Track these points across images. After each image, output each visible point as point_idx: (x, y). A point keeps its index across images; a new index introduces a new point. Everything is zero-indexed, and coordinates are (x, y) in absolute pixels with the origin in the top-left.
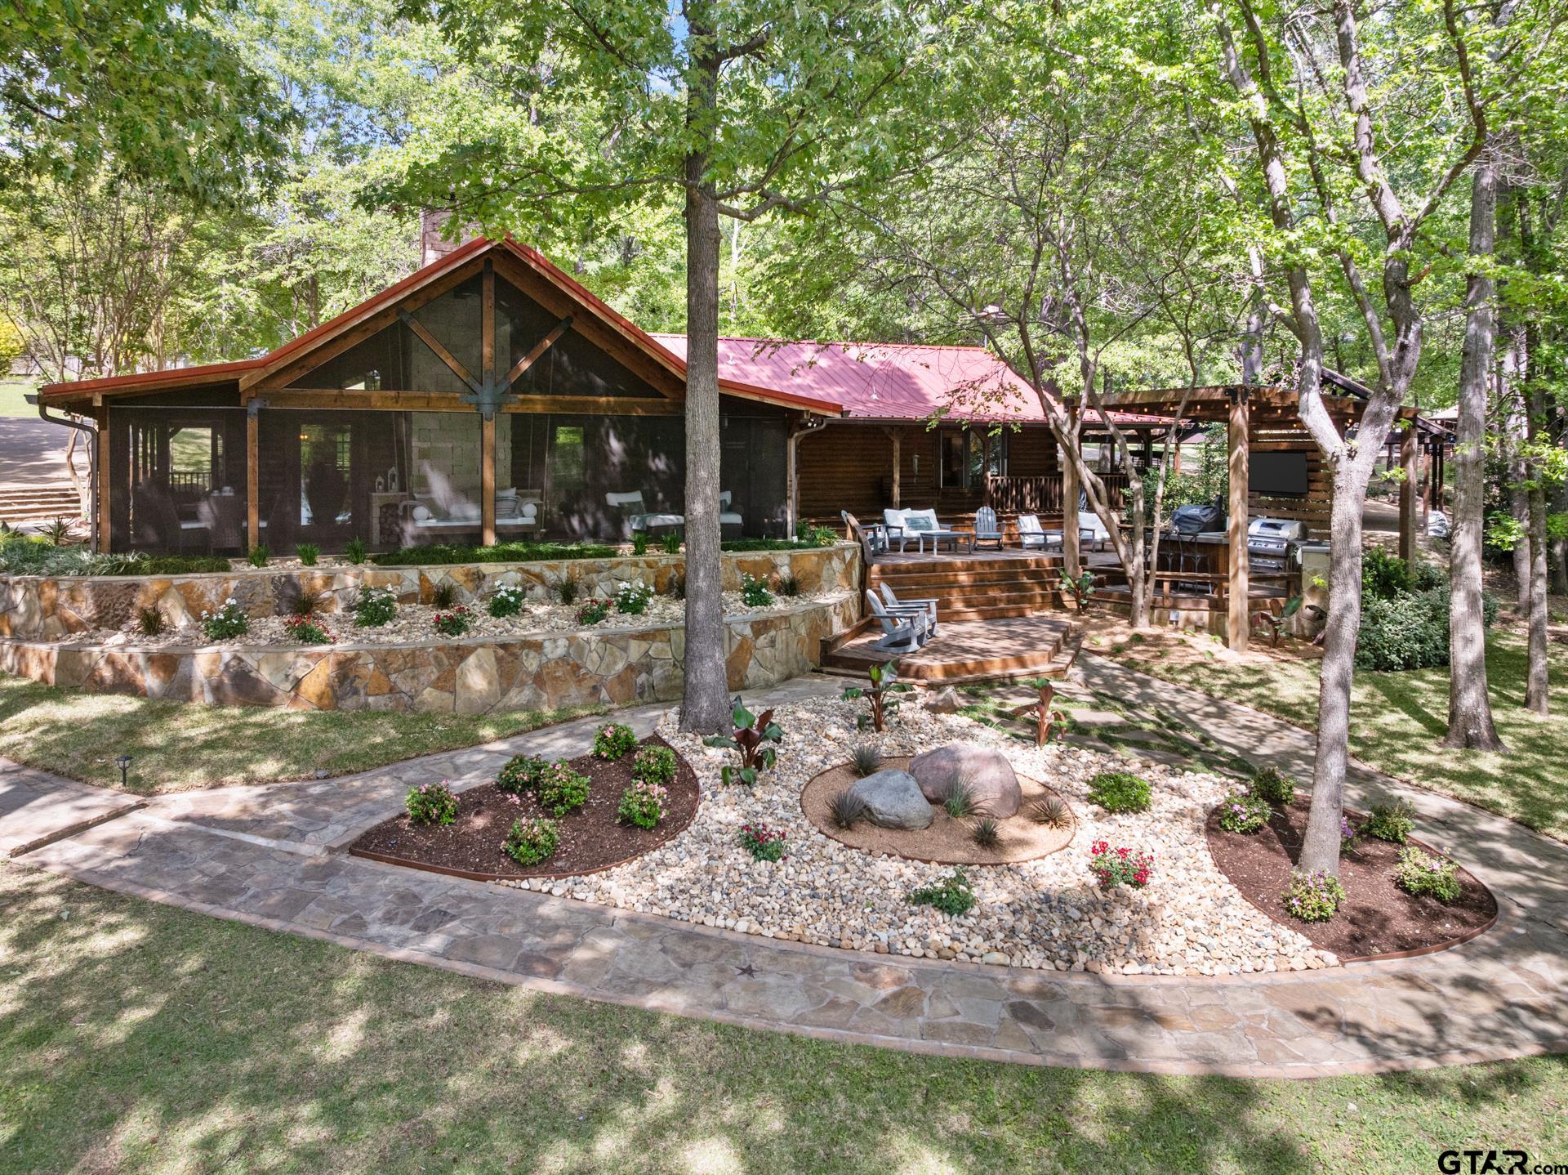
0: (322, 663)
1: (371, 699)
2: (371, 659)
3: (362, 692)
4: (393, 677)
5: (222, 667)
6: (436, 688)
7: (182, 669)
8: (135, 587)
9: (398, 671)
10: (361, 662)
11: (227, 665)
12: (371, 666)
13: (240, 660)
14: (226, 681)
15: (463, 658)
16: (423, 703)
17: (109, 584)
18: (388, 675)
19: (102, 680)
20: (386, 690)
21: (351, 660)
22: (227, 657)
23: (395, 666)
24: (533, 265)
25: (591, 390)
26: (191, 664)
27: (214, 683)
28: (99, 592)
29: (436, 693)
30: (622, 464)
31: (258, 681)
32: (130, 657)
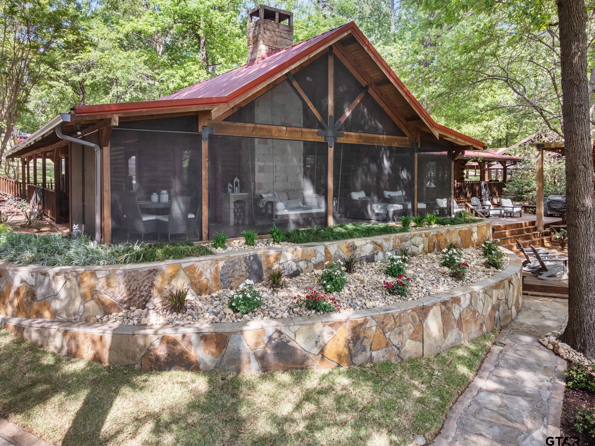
0: (341, 328)
1: (374, 354)
2: (374, 323)
3: (368, 349)
4: (387, 335)
5: (266, 339)
6: (412, 339)
7: (231, 345)
8: (154, 272)
9: (391, 330)
10: (368, 326)
11: (270, 338)
12: (374, 328)
13: (280, 333)
14: (269, 351)
15: (426, 315)
16: (406, 351)
17: (136, 271)
18: (384, 333)
19: (157, 358)
20: (384, 345)
21: (361, 325)
22: (270, 330)
23: (389, 326)
24: (366, 48)
25: (375, 130)
26: (240, 339)
27: (259, 354)
28: (130, 278)
29: (413, 343)
30: (389, 174)
31: (294, 349)
32: (184, 336)
